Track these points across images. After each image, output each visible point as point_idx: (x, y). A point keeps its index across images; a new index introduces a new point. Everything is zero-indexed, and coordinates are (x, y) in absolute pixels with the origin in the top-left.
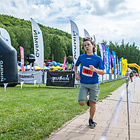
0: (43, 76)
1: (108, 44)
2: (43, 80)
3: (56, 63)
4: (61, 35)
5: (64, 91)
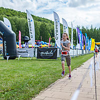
2: (35, 54)
4: (47, 22)
5: (49, 62)
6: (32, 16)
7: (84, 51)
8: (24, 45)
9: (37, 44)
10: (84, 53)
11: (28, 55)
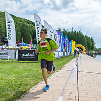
0: (15, 53)
1: (62, 30)
2: (15, 56)
3: (25, 44)
4: (28, 23)
5: (31, 64)
6: (11, 15)
7: (66, 53)
8: (4, 47)
9: (18, 46)
10: (66, 55)
11: (9, 57)
